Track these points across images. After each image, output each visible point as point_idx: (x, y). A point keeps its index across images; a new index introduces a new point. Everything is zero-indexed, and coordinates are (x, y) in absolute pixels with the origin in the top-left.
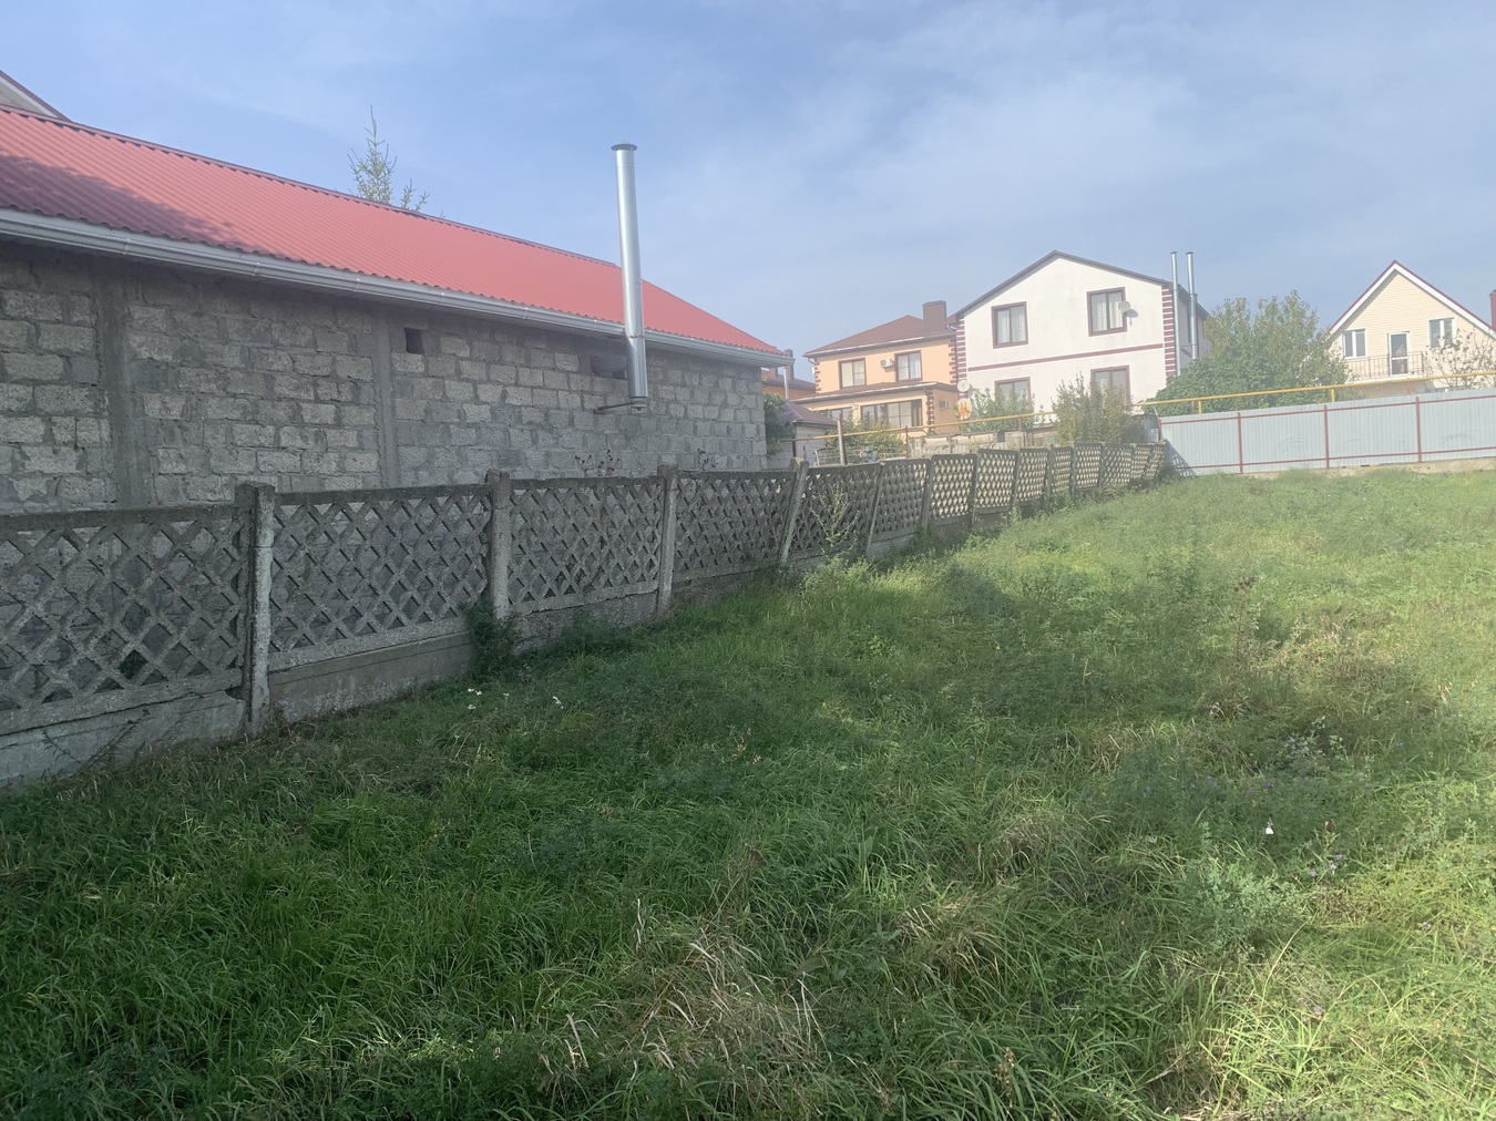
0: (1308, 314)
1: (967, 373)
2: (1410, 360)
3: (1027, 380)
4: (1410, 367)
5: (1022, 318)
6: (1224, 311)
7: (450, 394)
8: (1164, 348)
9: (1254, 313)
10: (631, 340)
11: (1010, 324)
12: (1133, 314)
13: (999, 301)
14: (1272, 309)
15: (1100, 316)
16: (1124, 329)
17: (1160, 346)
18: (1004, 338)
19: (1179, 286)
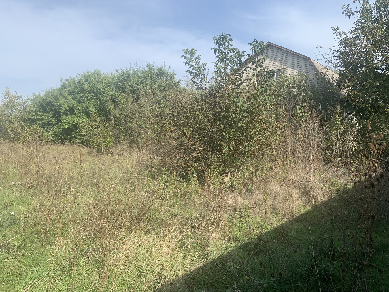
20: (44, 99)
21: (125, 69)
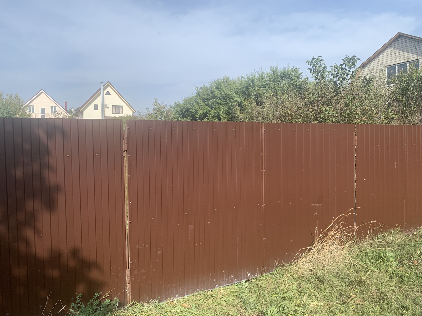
0: (21, 100)
9: (5, 97)
14: (11, 97)
20: (183, 107)
21: (250, 74)
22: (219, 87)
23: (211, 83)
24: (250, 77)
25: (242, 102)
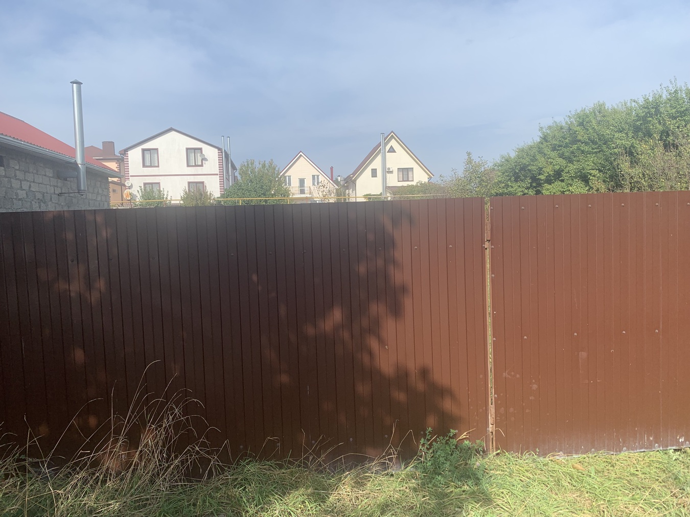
0: (277, 169)
1: (130, 177)
2: (306, 189)
3: (159, 183)
4: (306, 192)
5: (156, 156)
6: (246, 164)
7: (13, 185)
8: (218, 176)
9: (258, 166)
10: (80, 165)
11: (150, 158)
12: (206, 160)
13: (146, 146)
14: (264, 166)
15: (191, 159)
16: (202, 166)
17: (217, 174)
18: (148, 163)
19: (225, 150)
22: (585, 123)
23: (569, 116)
24: (651, 99)
25: (632, 146)
